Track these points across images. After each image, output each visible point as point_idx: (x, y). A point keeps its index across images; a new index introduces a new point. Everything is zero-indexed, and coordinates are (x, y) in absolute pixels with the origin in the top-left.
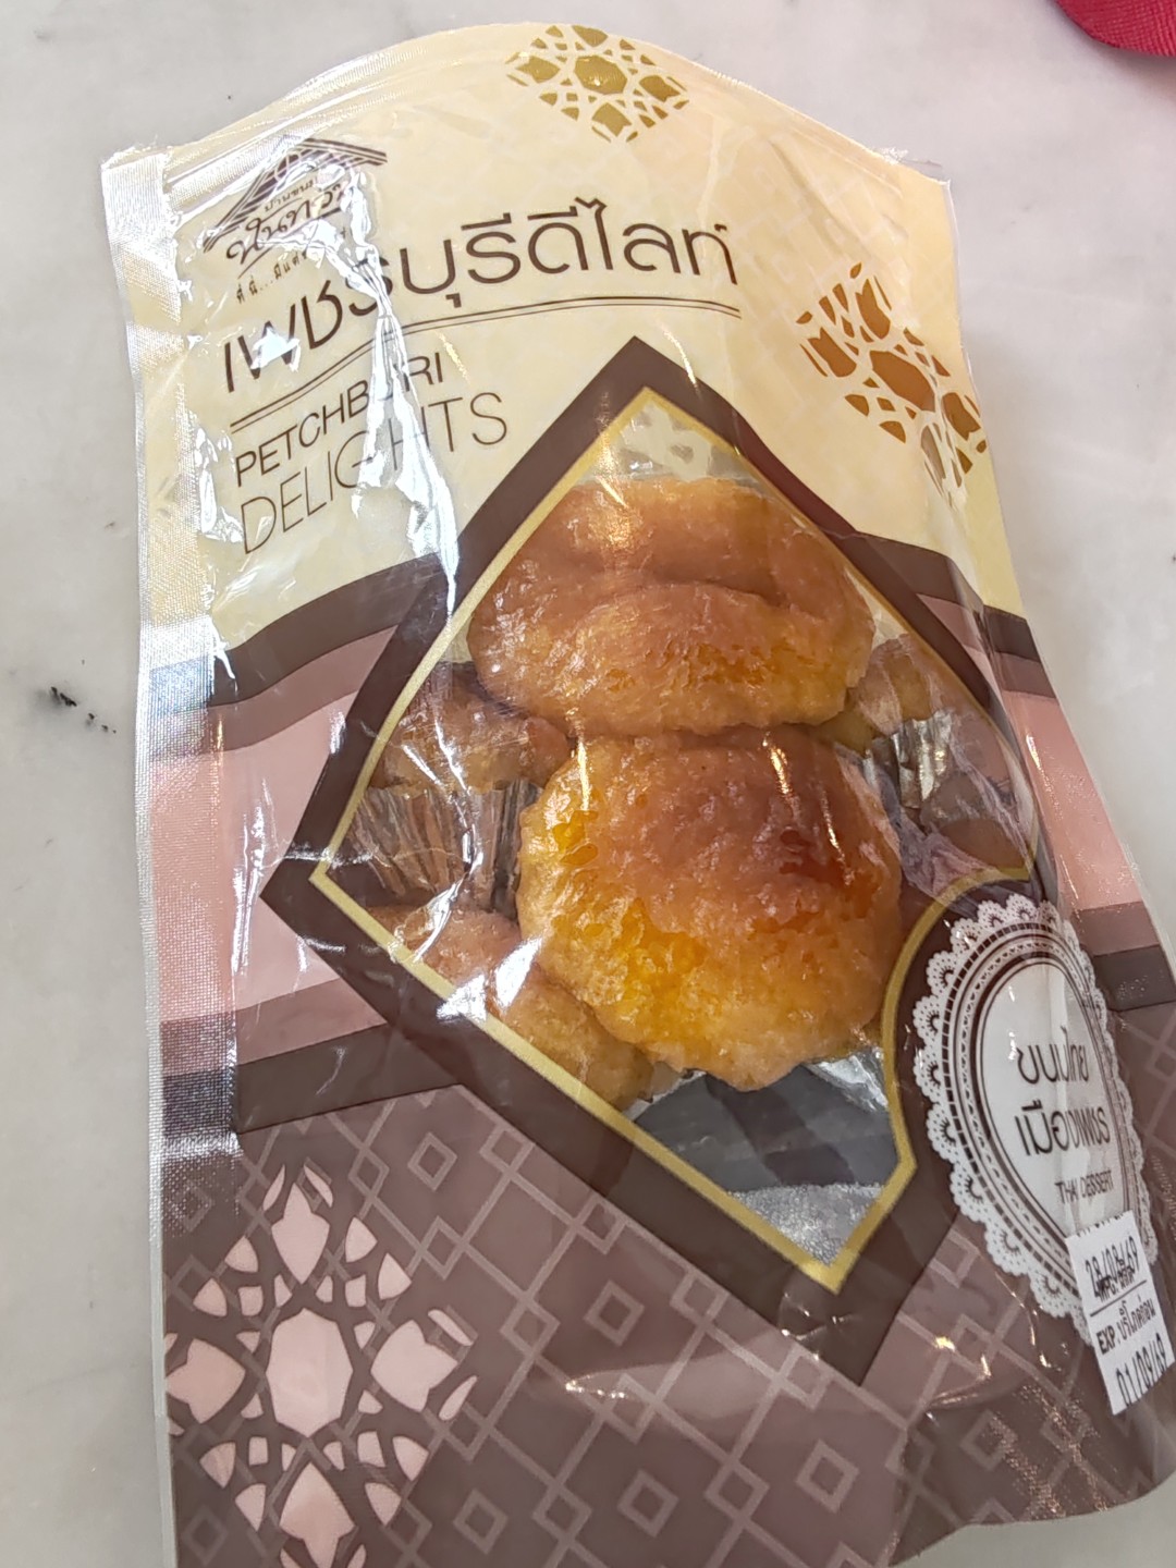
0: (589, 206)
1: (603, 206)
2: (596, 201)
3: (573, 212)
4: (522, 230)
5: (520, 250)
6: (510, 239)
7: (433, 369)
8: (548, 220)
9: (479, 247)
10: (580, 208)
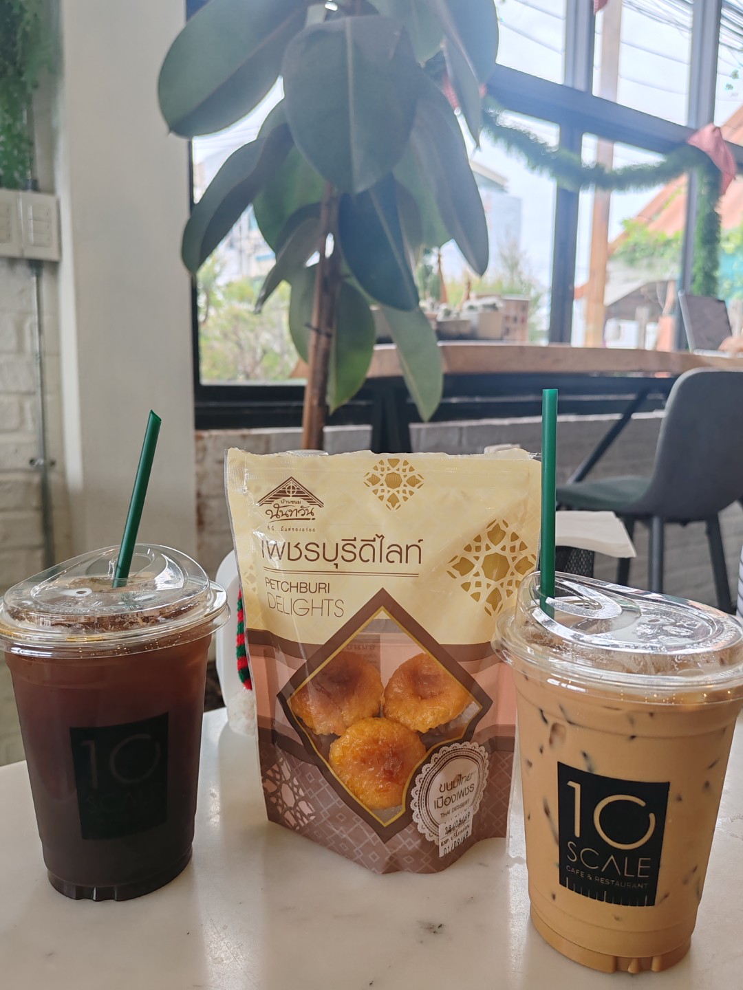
0: (379, 537)
1: (383, 537)
2: (382, 536)
3: (374, 540)
4: (359, 544)
5: (357, 551)
6: (355, 547)
7: (327, 588)
8: (368, 542)
9: (346, 548)
10: (377, 538)
